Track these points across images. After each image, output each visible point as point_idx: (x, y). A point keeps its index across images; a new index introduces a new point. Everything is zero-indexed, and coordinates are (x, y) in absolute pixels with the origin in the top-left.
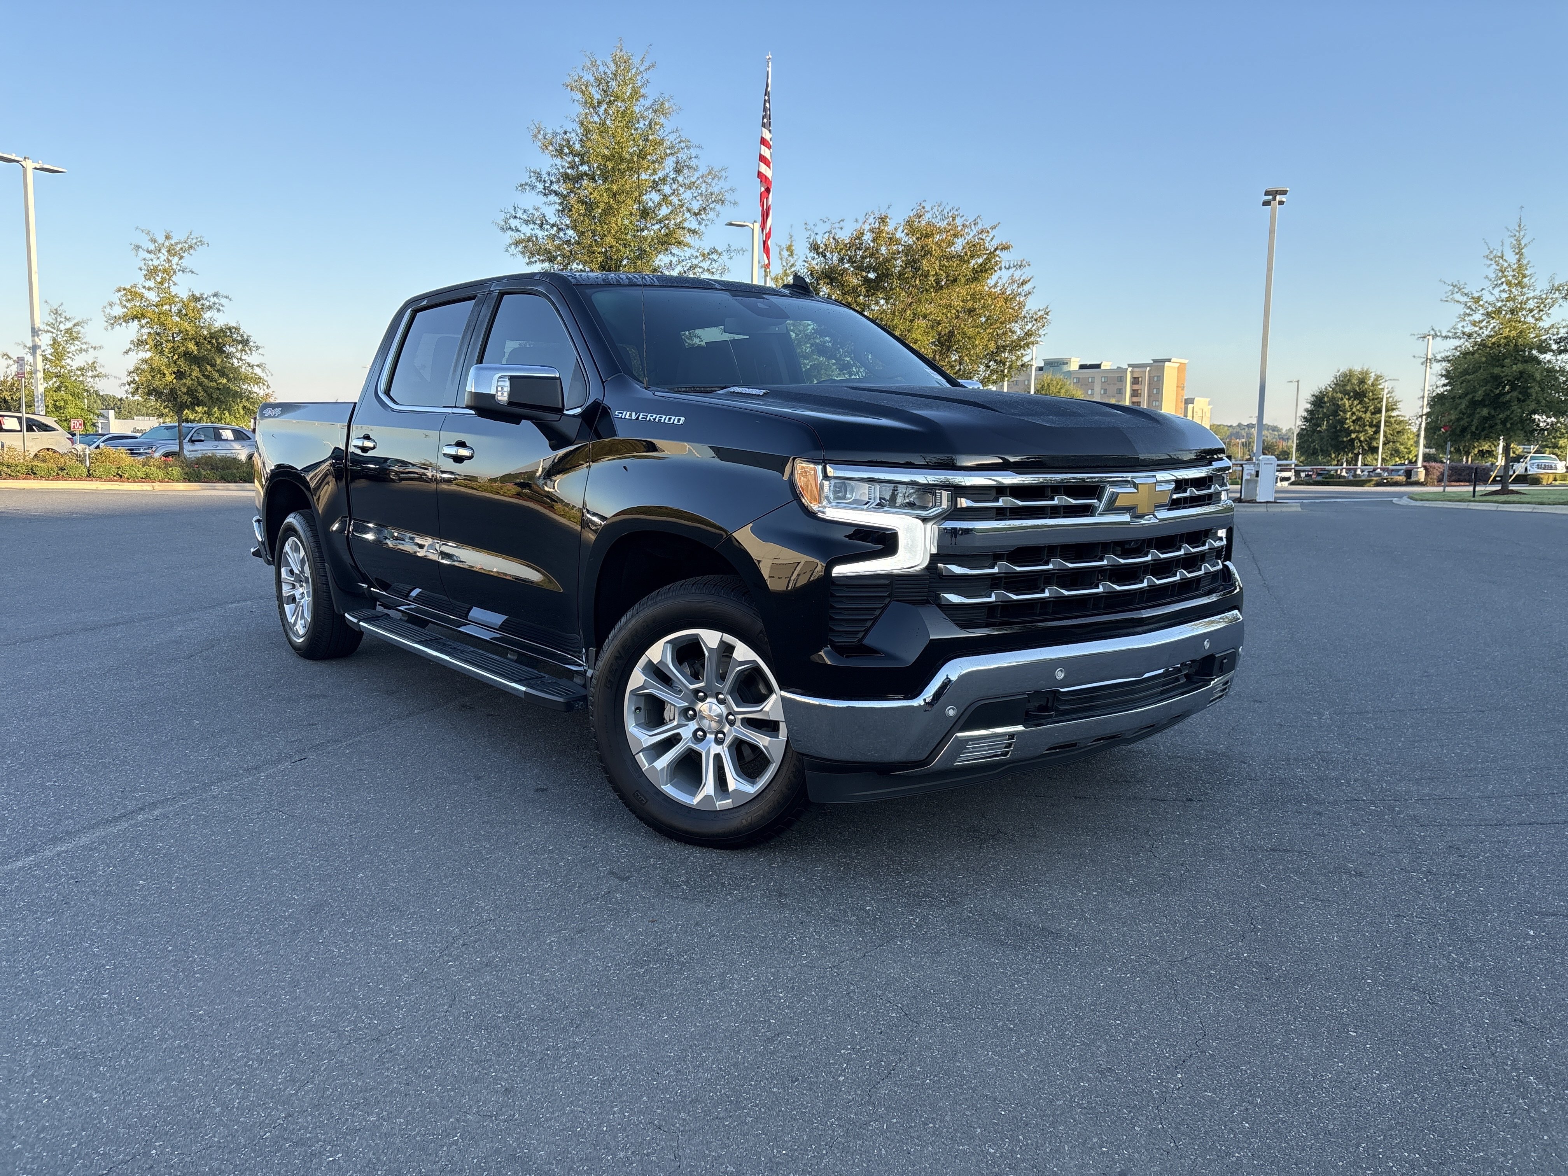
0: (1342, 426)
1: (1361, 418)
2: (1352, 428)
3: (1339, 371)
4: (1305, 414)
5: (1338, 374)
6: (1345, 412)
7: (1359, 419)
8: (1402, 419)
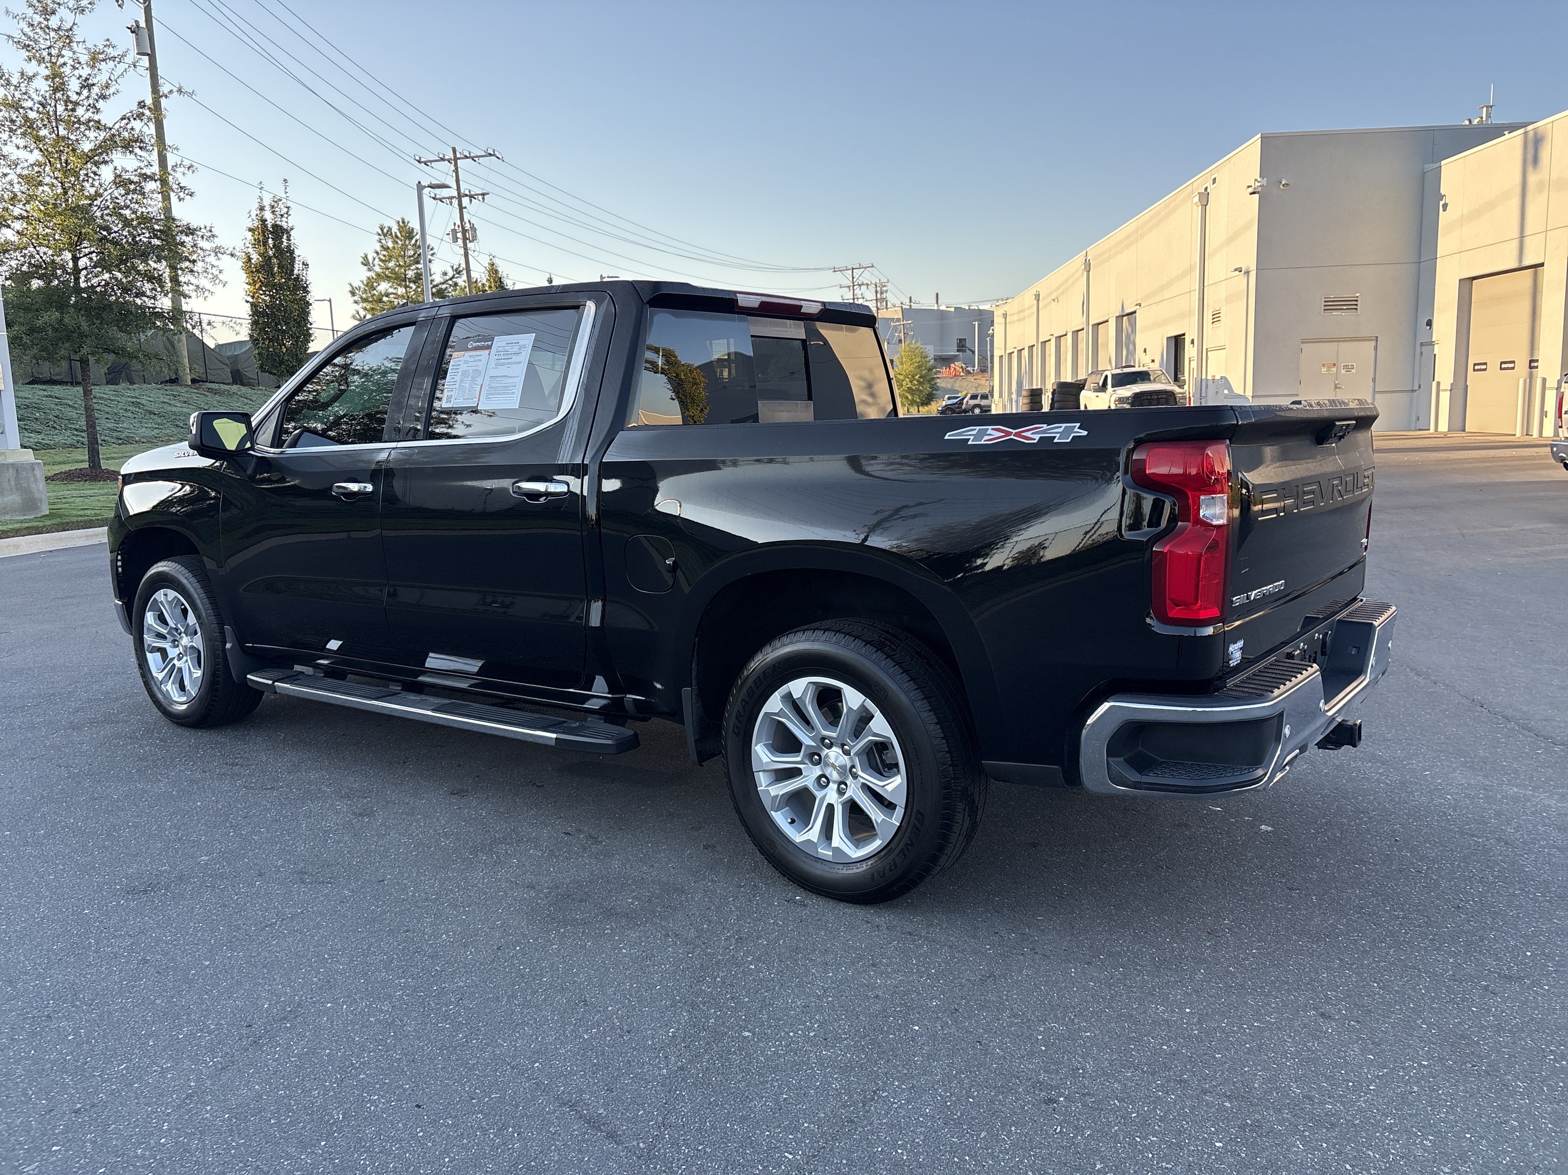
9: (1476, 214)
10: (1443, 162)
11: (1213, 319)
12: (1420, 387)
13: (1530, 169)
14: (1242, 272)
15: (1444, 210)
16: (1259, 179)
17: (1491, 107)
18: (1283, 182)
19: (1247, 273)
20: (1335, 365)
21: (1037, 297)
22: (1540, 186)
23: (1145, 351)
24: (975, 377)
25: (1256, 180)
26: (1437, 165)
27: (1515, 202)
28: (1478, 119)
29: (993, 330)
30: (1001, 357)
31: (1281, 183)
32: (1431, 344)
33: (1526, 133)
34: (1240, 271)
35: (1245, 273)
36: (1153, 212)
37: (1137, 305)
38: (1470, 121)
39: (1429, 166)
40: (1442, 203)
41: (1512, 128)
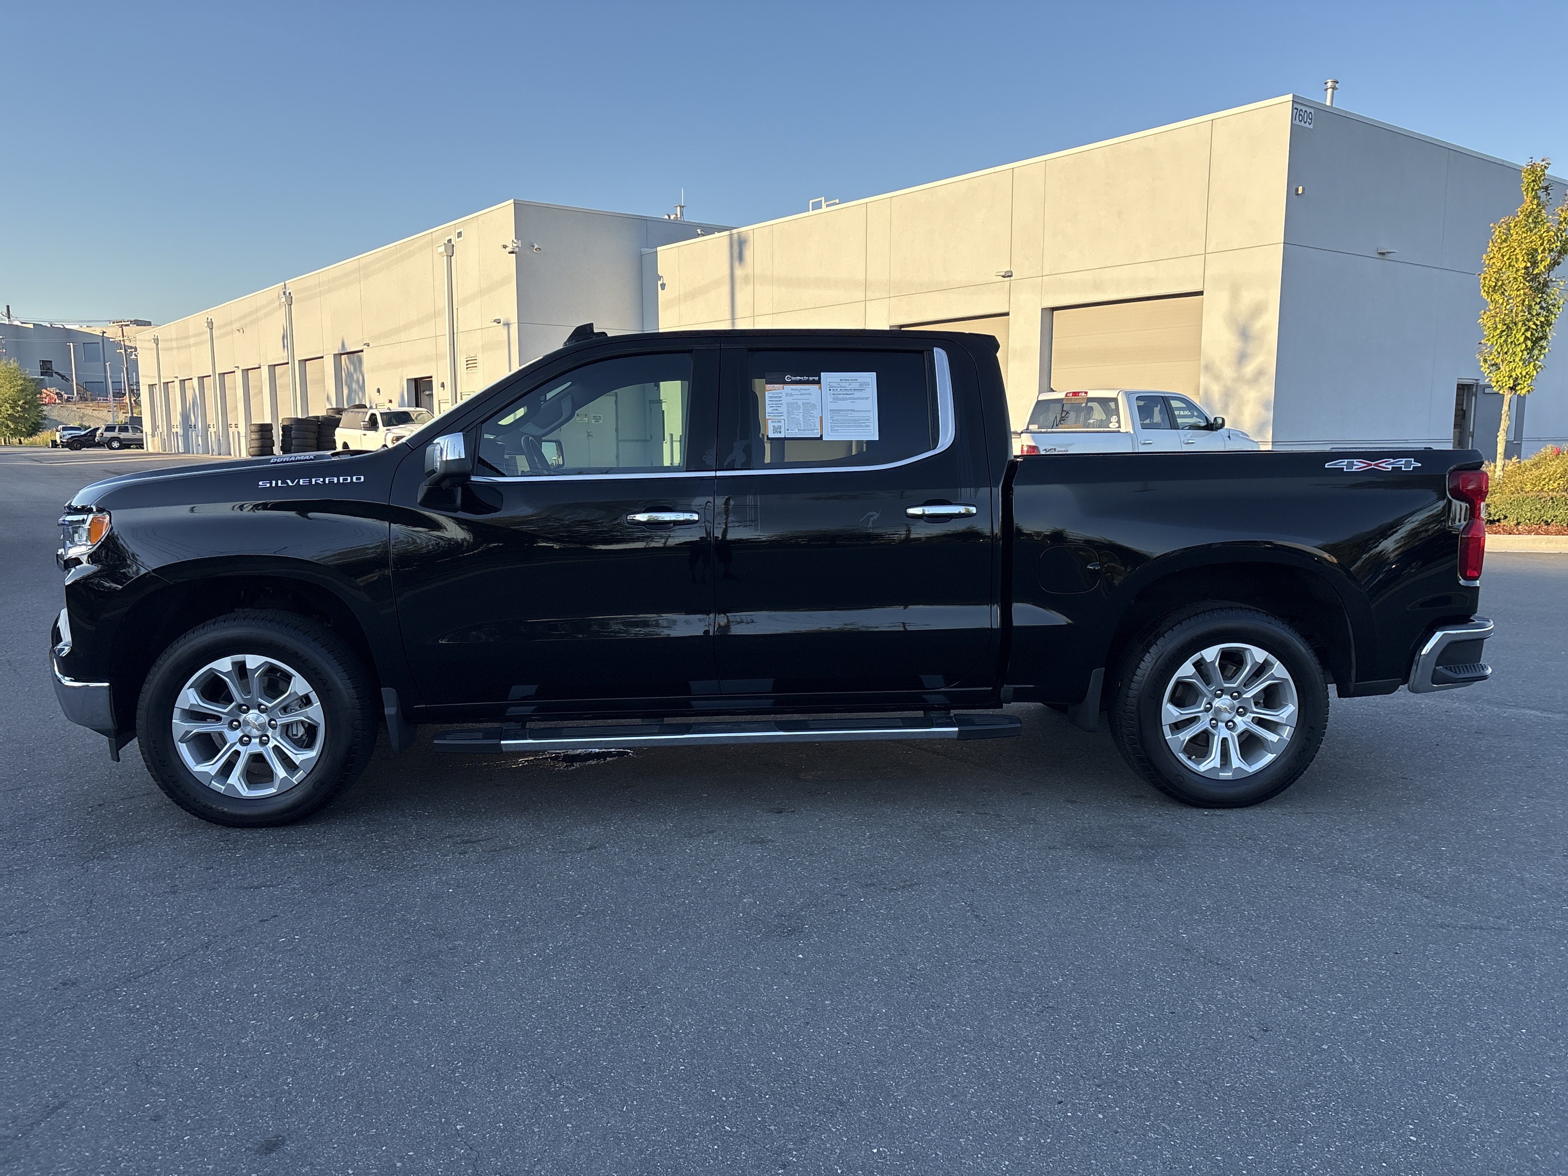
9: (691, 295)
10: (659, 249)
11: (467, 365)
12: (651, 438)
13: (736, 264)
14: (502, 324)
15: (663, 289)
16: (515, 241)
17: (683, 207)
18: (536, 246)
19: (507, 325)
20: (586, 415)
21: (210, 325)
22: (746, 279)
23: (379, 391)
24: (77, 406)
25: (513, 241)
26: (654, 250)
27: (726, 289)
28: (674, 216)
29: (136, 356)
30: (151, 386)
31: (533, 246)
32: (660, 402)
33: (731, 235)
34: (500, 323)
35: (504, 325)
36: (380, 254)
37: (365, 344)
38: (669, 217)
39: (645, 250)
40: (660, 283)
41: (721, 229)
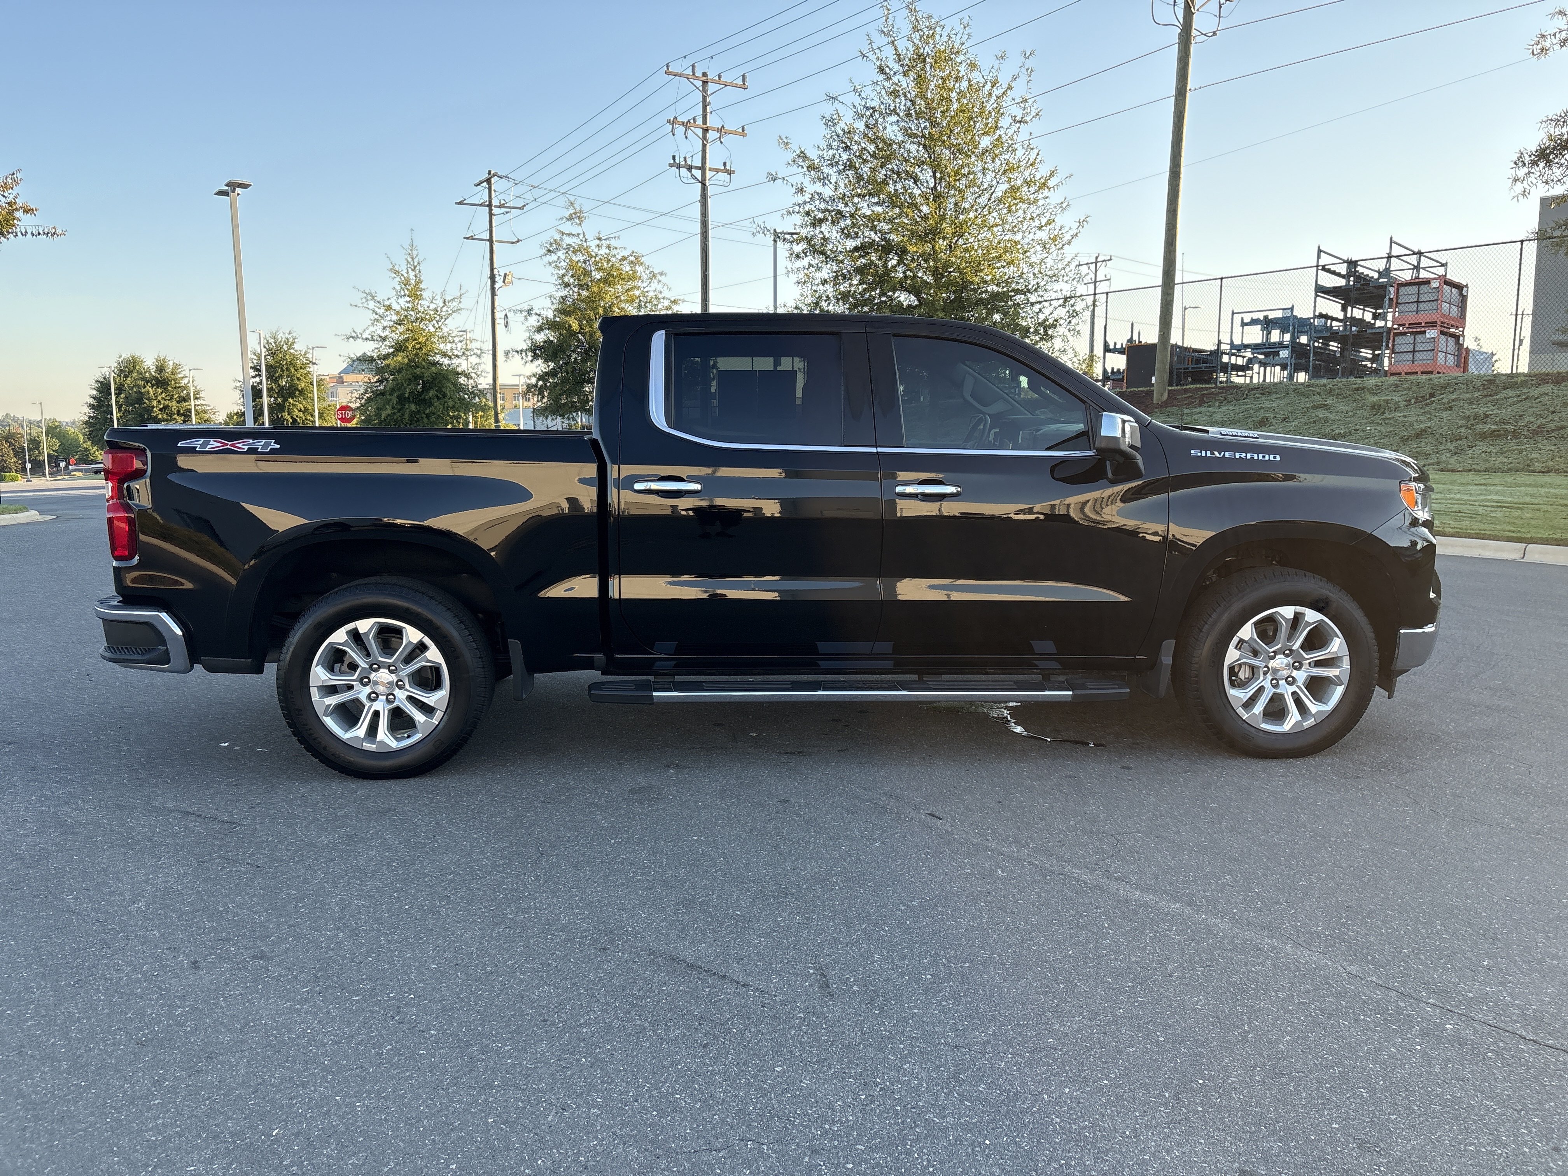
0: (150, 415)
1: (168, 406)
2: (160, 416)
3: (120, 357)
4: (92, 401)
5: (121, 360)
6: (149, 399)
7: (166, 407)
8: (208, 408)
